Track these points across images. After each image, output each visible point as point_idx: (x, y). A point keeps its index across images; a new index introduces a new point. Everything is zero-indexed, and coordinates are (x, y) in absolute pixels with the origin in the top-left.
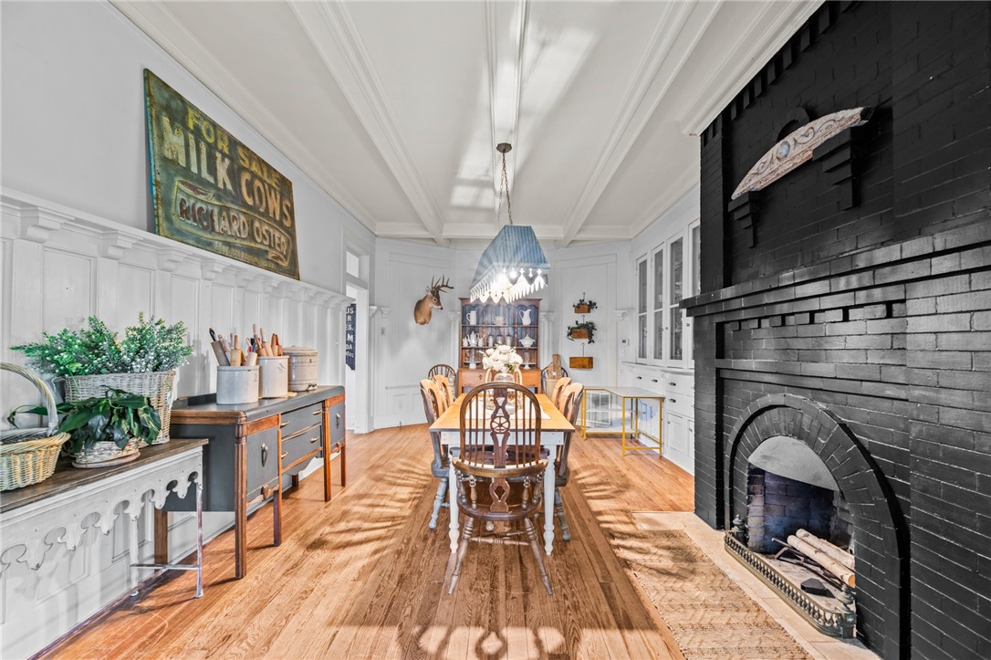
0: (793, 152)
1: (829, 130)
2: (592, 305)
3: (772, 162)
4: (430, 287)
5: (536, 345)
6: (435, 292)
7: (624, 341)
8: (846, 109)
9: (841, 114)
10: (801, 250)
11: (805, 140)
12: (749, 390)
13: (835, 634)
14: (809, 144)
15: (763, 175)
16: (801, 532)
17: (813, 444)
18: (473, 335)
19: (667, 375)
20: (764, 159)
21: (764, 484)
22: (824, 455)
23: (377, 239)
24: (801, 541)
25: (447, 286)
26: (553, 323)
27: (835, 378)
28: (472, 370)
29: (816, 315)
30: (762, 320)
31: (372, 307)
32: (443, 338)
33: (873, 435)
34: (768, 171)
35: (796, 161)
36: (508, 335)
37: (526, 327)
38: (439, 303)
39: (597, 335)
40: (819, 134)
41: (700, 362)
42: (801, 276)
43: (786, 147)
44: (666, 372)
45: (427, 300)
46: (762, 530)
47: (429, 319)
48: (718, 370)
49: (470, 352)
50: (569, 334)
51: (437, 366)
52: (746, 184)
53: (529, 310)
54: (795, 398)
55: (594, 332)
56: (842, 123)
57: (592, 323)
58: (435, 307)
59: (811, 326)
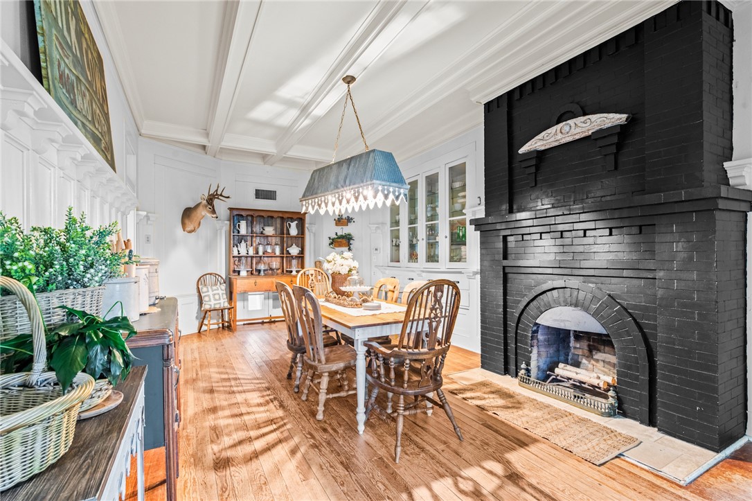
0: (573, 131)
1: (603, 123)
2: (349, 220)
3: (556, 134)
4: (207, 195)
5: (302, 252)
6: (210, 201)
7: (376, 249)
8: (616, 113)
9: (611, 115)
10: (574, 192)
11: (584, 125)
12: (531, 280)
13: (609, 415)
14: (587, 128)
15: (547, 141)
16: (561, 365)
17: (586, 310)
18: (243, 244)
19: (424, 274)
20: (549, 131)
21: (538, 340)
22: (595, 315)
23: (140, 138)
24: (562, 370)
25: (221, 195)
26: (315, 234)
27: (607, 268)
28: (243, 278)
29: (587, 231)
30: (543, 234)
31: (140, 213)
32: (210, 246)
33: (629, 299)
34: (553, 139)
35: (575, 137)
36: (276, 244)
37: (292, 237)
38: (214, 212)
39: (354, 244)
40: (595, 123)
41: (486, 263)
42: (589, 208)
43: (568, 127)
44: (423, 271)
45: (201, 208)
46: (537, 369)
47: (198, 227)
48: (504, 267)
49: (239, 261)
50: (331, 244)
51: (206, 275)
52: (531, 145)
53: (296, 222)
54: (574, 282)
55: (351, 242)
56: (613, 120)
57: (349, 235)
58: (209, 215)
59: (585, 238)
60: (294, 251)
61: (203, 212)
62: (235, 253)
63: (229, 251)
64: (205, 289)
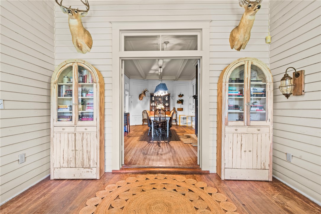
60: (167, 104)
61: (143, 95)
62: (151, 105)
63: (150, 105)
64: (144, 114)
